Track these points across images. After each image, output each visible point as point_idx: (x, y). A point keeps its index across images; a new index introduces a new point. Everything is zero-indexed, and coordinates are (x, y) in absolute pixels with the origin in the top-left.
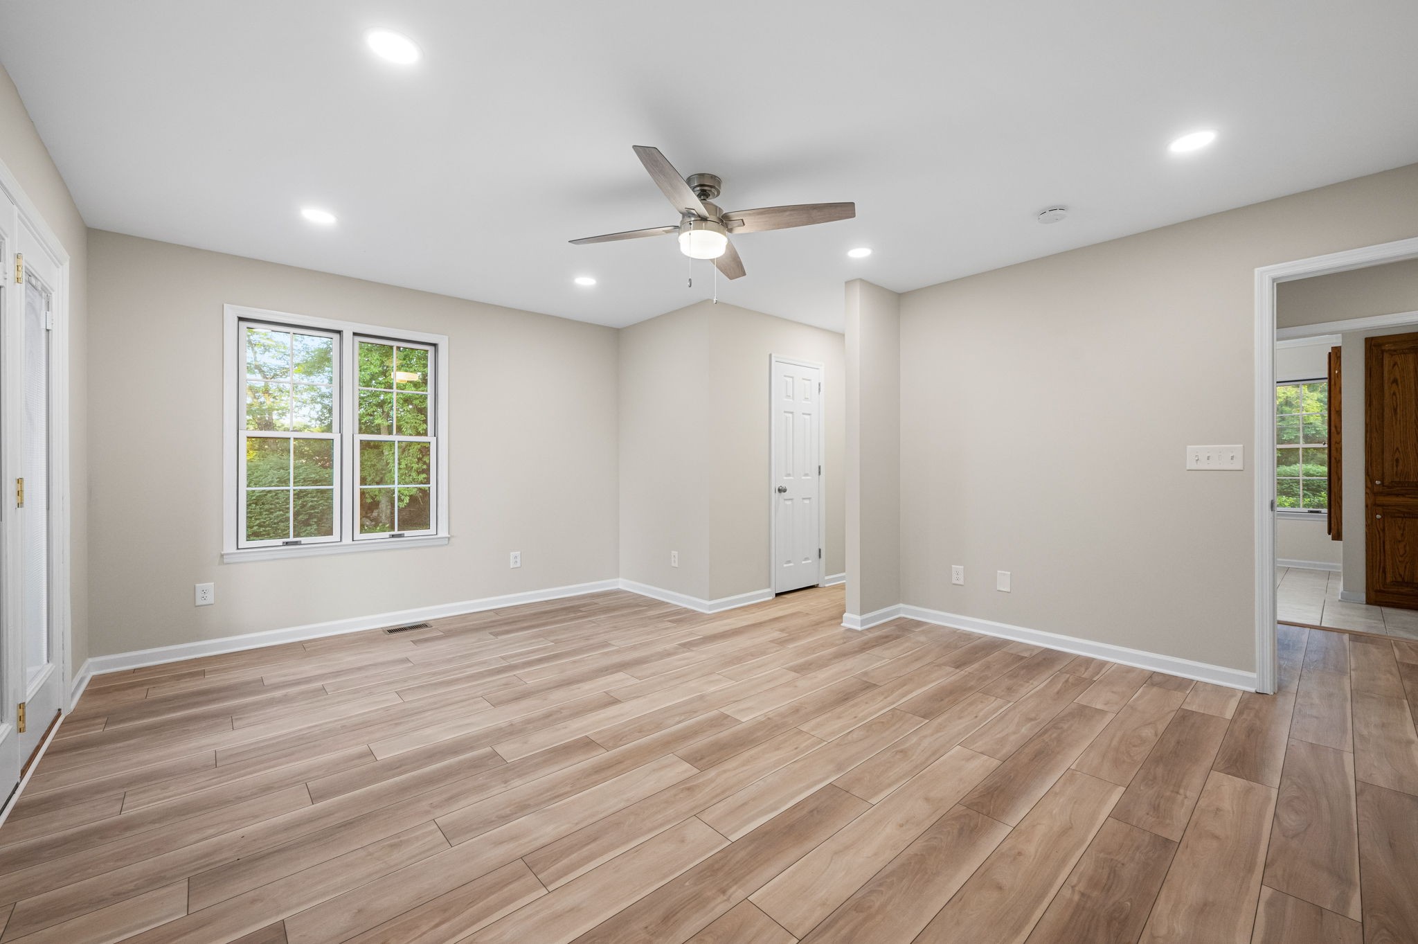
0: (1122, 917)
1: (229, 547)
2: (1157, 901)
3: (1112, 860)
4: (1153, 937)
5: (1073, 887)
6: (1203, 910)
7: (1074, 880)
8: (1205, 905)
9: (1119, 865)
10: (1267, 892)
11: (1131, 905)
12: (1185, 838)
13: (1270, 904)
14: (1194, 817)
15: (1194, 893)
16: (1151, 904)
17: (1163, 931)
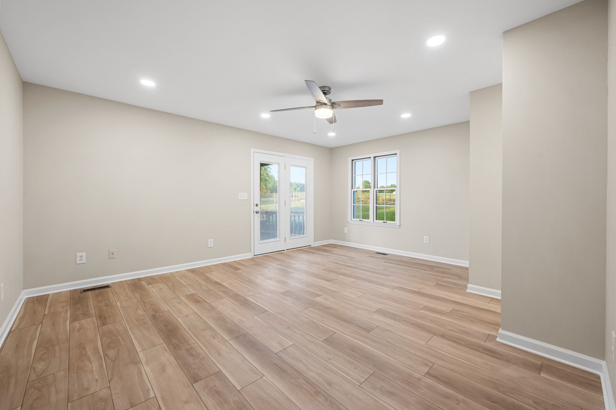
0: (177, 349)
1: (349, 220)
2: (175, 359)
3: (198, 358)
4: (166, 351)
5: (194, 343)
6: (163, 369)
7: (196, 345)
8: (164, 371)
9: (194, 359)
10: (152, 395)
11: (178, 352)
12: (193, 389)
13: (148, 391)
14: (203, 404)
15: (170, 371)
16: (175, 357)
17: (166, 354)
